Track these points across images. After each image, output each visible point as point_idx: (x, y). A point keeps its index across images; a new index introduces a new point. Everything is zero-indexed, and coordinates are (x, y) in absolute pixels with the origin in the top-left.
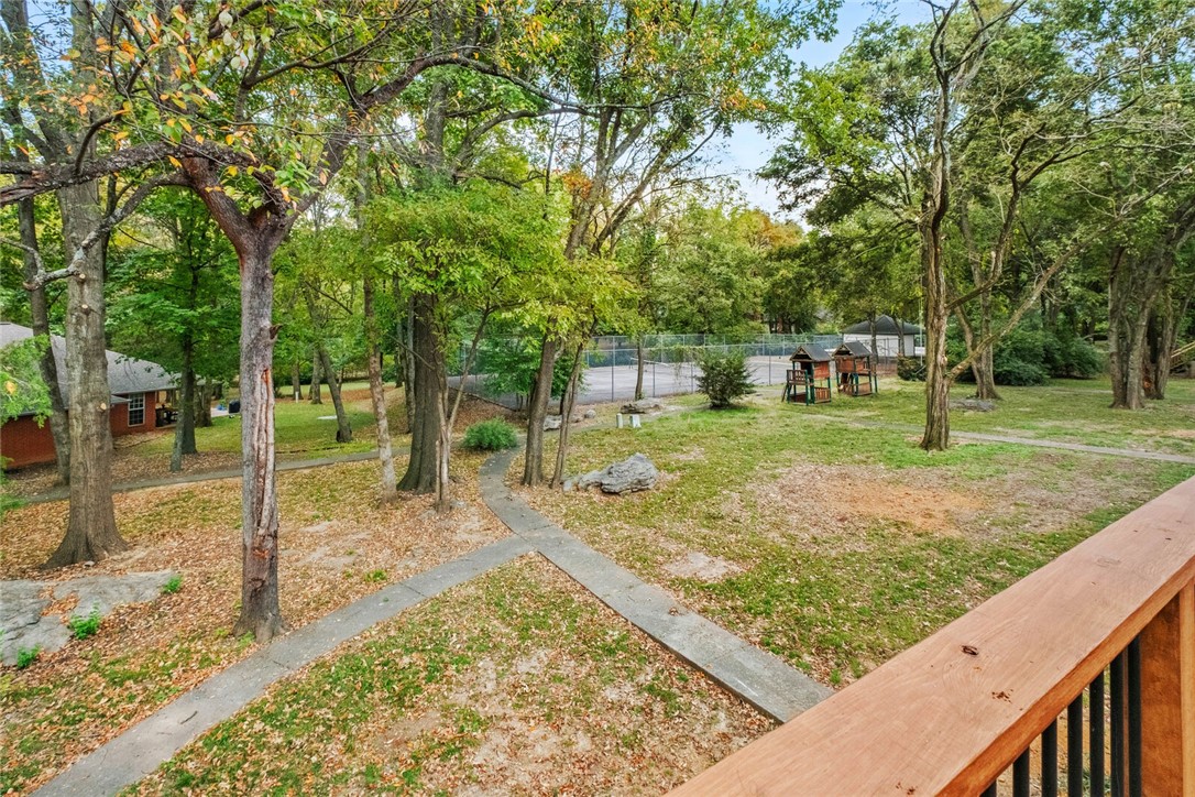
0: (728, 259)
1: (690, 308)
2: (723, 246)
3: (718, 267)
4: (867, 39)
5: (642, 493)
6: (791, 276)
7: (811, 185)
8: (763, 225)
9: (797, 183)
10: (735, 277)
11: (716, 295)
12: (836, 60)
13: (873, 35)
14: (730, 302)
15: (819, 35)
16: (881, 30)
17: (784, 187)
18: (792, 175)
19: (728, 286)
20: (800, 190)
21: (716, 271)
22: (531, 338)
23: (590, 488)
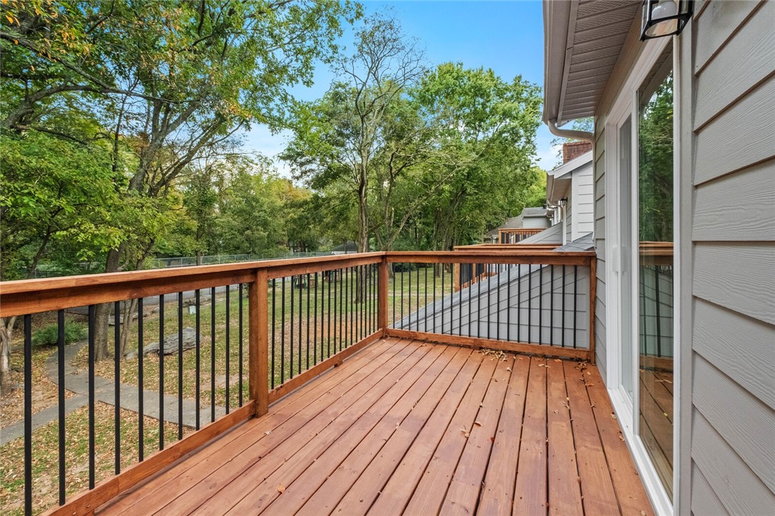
0: (265, 207)
1: (240, 238)
2: (263, 199)
3: (258, 212)
4: (336, 90)
5: (189, 351)
6: (296, 217)
7: (308, 167)
8: (288, 188)
9: (302, 164)
10: (270, 219)
11: (258, 230)
12: (322, 98)
13: (340, 88)
14: (266, 234)
15: (304, 82)
16: (343, 87)
17: (294, 166)
18: (299, 160)
19: (265, 224)
20: (303, 168)
21: (257, 214)
22: (86, 250)
23: (149, 354)
